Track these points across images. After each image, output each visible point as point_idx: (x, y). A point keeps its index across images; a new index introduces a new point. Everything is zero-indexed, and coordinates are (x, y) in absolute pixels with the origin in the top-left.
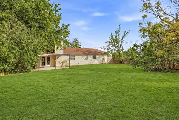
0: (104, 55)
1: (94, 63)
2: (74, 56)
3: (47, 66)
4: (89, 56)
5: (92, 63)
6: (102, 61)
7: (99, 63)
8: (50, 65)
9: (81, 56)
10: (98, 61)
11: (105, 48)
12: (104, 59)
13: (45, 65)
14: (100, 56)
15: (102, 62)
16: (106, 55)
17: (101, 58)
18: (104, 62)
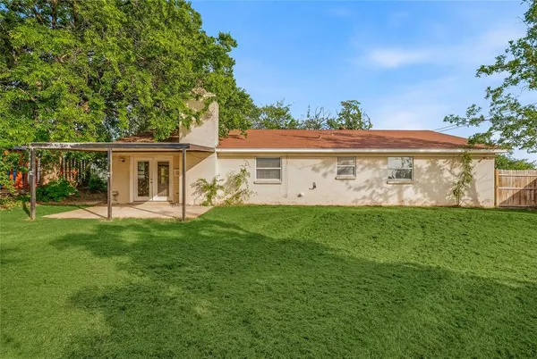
0: (466, 158)
1: (393, 201)
2: (277, 160)
3: (156, 198)
4: (366, 162)
5: (380, 201)
6: (456, 193)
7: (430, 203)
8: (168, 195)
9: (318, 162)
10: (426, 188)
11: (478, 116)
12: (467, 177)
13: (147, 194)
14: (440, 162)
15: (449, 199)
16: (484, 156)
17: (447, 174)
18: (466, 200)
